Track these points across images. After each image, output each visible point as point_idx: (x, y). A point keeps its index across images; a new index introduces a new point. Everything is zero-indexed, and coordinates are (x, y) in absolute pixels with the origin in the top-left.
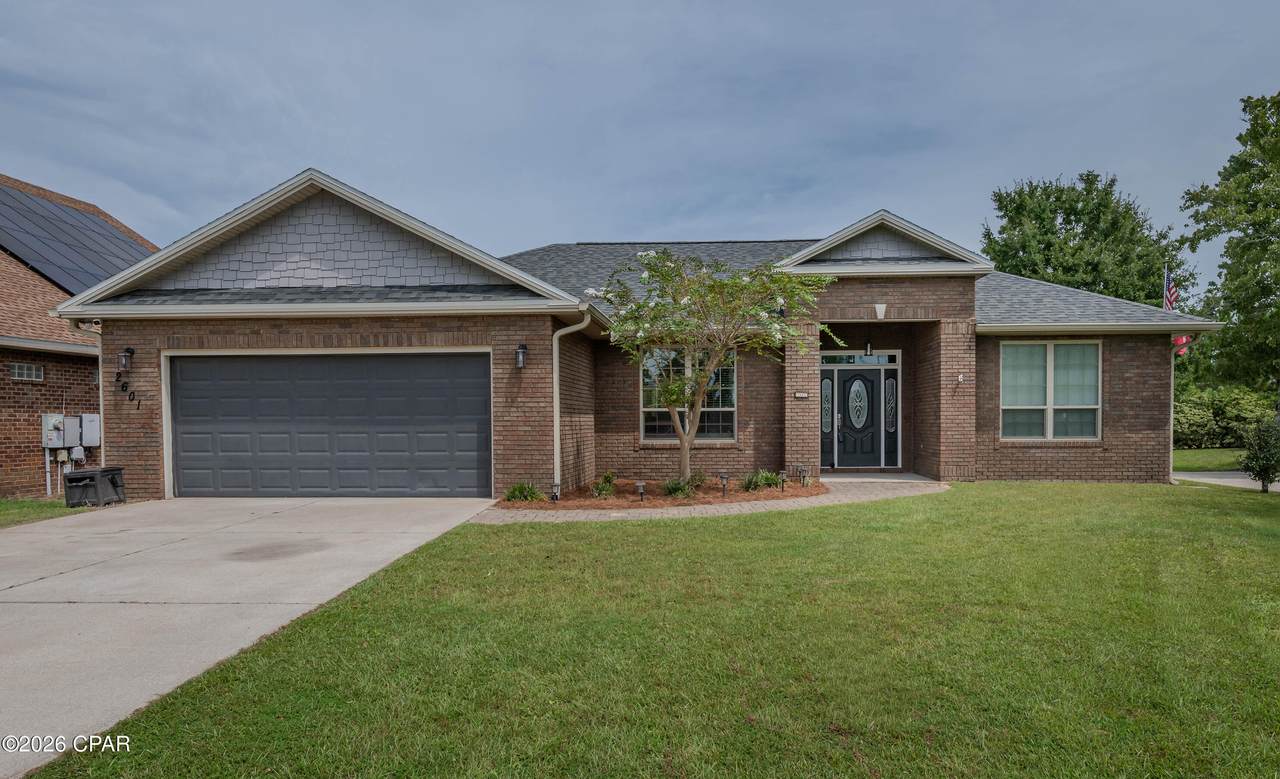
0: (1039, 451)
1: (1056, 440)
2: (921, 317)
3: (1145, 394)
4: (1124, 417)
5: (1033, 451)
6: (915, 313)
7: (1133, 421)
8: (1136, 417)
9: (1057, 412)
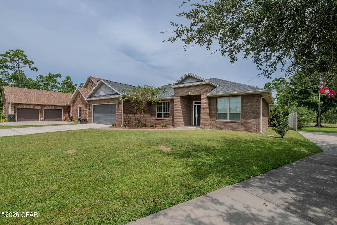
0: (226, 123)
1: (230, 121)
2: (197, 94)
3: (252, 110)
4: (247, 115)
5: (224, 123)
6: (196, 93)
7: (249, 116)
8: (250, 115)
9: (230, 114)
